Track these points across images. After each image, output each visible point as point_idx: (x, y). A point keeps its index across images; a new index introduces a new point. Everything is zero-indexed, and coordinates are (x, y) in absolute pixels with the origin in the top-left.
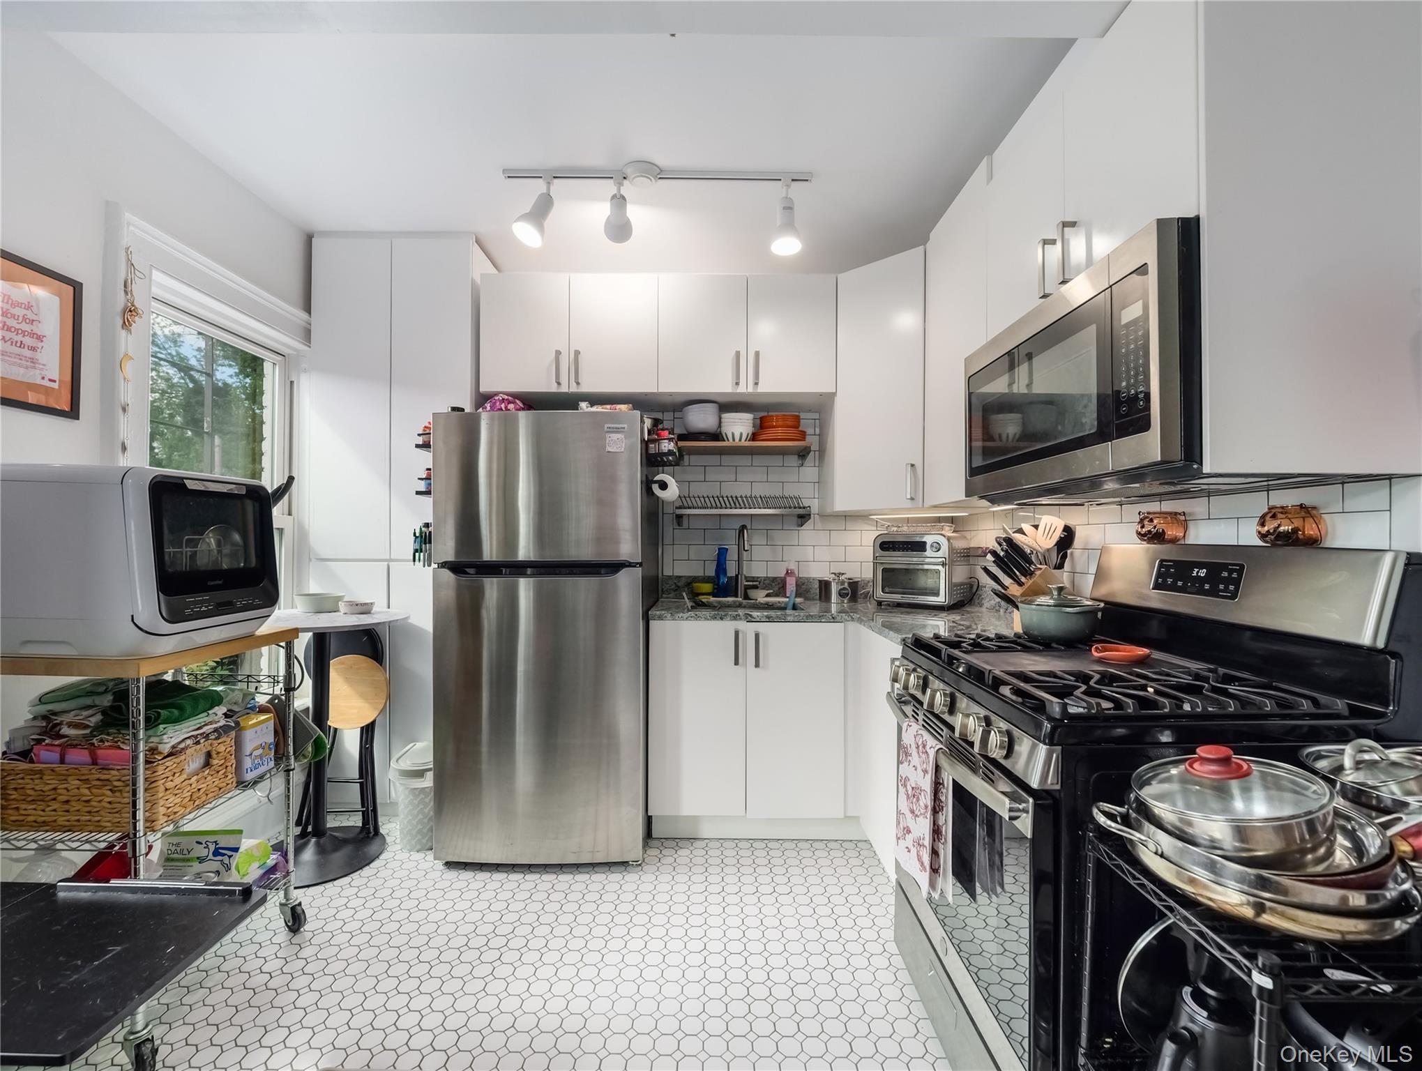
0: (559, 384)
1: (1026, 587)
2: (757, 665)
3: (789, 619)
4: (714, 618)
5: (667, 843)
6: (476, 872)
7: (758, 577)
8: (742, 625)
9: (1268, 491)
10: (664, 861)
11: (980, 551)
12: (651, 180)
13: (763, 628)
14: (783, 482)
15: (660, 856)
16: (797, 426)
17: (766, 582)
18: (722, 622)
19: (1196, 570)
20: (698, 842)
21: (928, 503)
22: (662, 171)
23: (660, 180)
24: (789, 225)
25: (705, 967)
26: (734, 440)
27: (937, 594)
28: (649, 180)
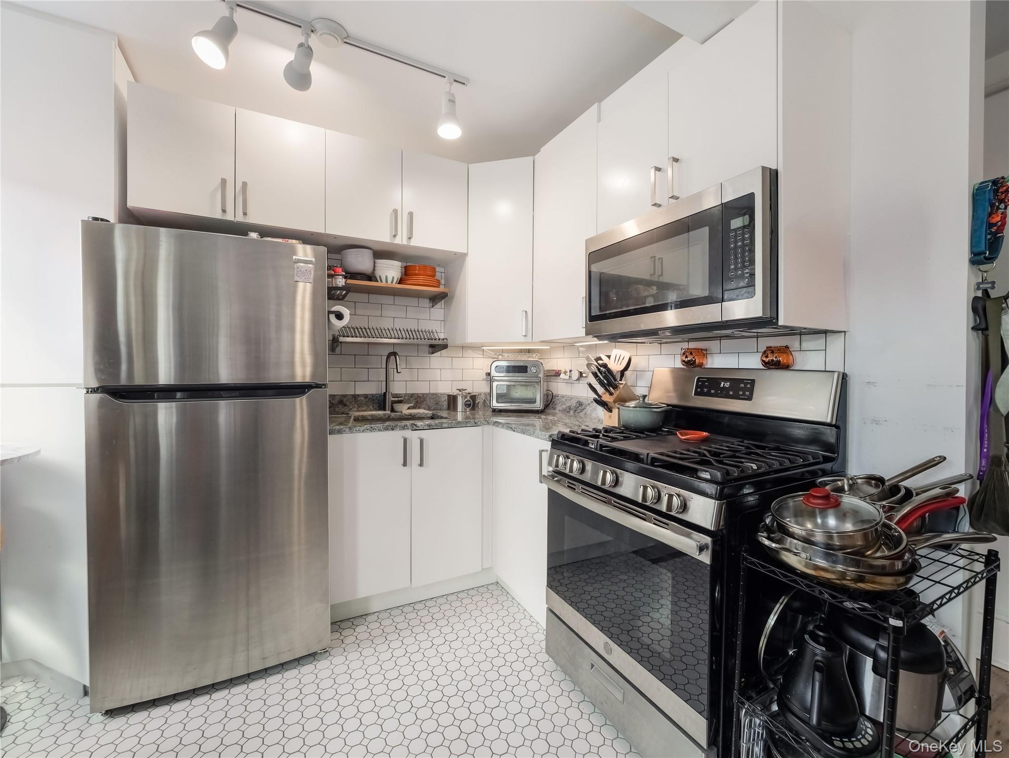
0: (224, 211)
1: (615, 395)
2: (421, 464)
3: (444, 425)
4: (386, 429)
5: (343, 625)
6: (150, 710)
7: (400, 394)
8: (408, 433)
9: (757, 338)
10: (347, 641)
11: (554, 372)
12: (338, 41)
13: (425, 434)
14: (418, 319)
15: (342, 638)
16: (434, 276)
17: (406, 397)
18: (393, 432)
19: (723, 383)
20: (369, 617)
21: (536, 339)
22: (348, 36)
23: (345, 44)
24: (452, 115)
25: (419, 722)
26: (387, 281)
27: (535, 402)
28: (337, 41)
